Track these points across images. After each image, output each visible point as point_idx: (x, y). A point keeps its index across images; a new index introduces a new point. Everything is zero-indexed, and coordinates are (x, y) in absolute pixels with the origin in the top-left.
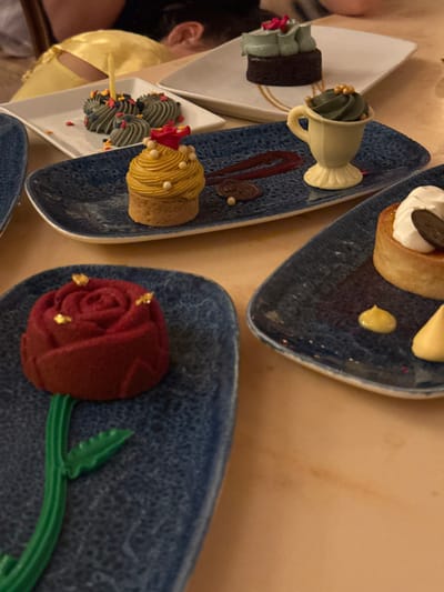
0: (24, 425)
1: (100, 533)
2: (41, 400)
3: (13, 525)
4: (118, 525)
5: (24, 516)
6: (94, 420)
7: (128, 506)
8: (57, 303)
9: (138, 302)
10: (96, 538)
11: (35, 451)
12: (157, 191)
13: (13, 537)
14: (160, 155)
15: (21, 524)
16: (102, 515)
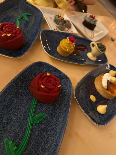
0: (26, 104)
1: (36, 143)
2: (31, 97)
3: (19, 135)
4: (40, 141)
5: (22, 133)
6: (40, 107)
7: (42, 136)
8: (42, 78)
9: (58, 87)
10: (35, 144)
11: (27, 113)
12: (65, 50)
13: (18, 138)
14: (69, 43)
15: (21, 135)
16: (37, 137)
